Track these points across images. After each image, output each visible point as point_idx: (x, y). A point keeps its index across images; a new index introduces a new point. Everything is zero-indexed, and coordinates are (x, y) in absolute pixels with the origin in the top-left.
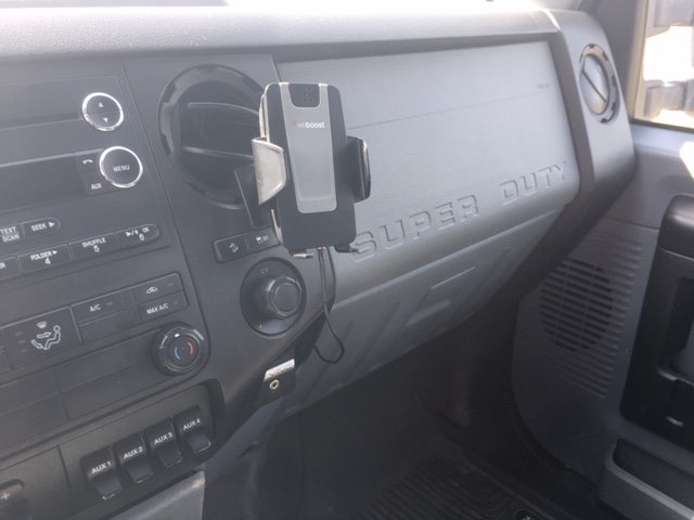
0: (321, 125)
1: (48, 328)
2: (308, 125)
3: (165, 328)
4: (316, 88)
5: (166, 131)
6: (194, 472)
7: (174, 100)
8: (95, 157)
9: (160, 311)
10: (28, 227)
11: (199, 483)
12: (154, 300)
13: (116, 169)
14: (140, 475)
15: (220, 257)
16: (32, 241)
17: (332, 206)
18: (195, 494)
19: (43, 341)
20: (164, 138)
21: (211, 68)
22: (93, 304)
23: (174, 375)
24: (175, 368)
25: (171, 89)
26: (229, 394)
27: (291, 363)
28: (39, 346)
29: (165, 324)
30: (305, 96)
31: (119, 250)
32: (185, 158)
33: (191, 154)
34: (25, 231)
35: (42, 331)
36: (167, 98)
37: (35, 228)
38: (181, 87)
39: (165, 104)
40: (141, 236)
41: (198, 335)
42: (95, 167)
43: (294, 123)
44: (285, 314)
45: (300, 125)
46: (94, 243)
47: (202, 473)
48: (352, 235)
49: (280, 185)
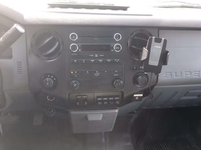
0: (160, 47)
1: (98, 73)
2: (157, 47)
3: (117, 79)
4: (162, 39)
5: (129, 42)
6: (117, 109)
7: (132, 36)
8: (114, 45)
9: (116, 76)
10: (99, 55)
11: (117, 111)
12: (116, 73)
13: (117, 48)
14: (105, 103)
15: (131, 69)
16: (99, 58)
17: (157, 65)
18: (116, 113)
19: (96, 74)
20: (128, 43)
21: (142, 30)
22: (106, 71)
23: (115, 88)
24: (116, 87)
25: (132, 34)
26: (125, 95)
27: (142, 95)
28: (96, 75)
29: (117, 78)
30: (158, 40)
31: (113, 62)
32: (131, 48)
33: (133, 47)
34: (99, 56)
35: (97, 73)
36: (131, 35)
37: (100, 56)
38: (134, 34)
39: (130, 37)
40: (117, 61)
41: (122, 82)
42: (113, 47)
43: (154, 46)
44: (141, 84)
45: (155, 46)
46: (109, 60)
47: (118, 110)
48: (160, 72)
49: (145, 58)
